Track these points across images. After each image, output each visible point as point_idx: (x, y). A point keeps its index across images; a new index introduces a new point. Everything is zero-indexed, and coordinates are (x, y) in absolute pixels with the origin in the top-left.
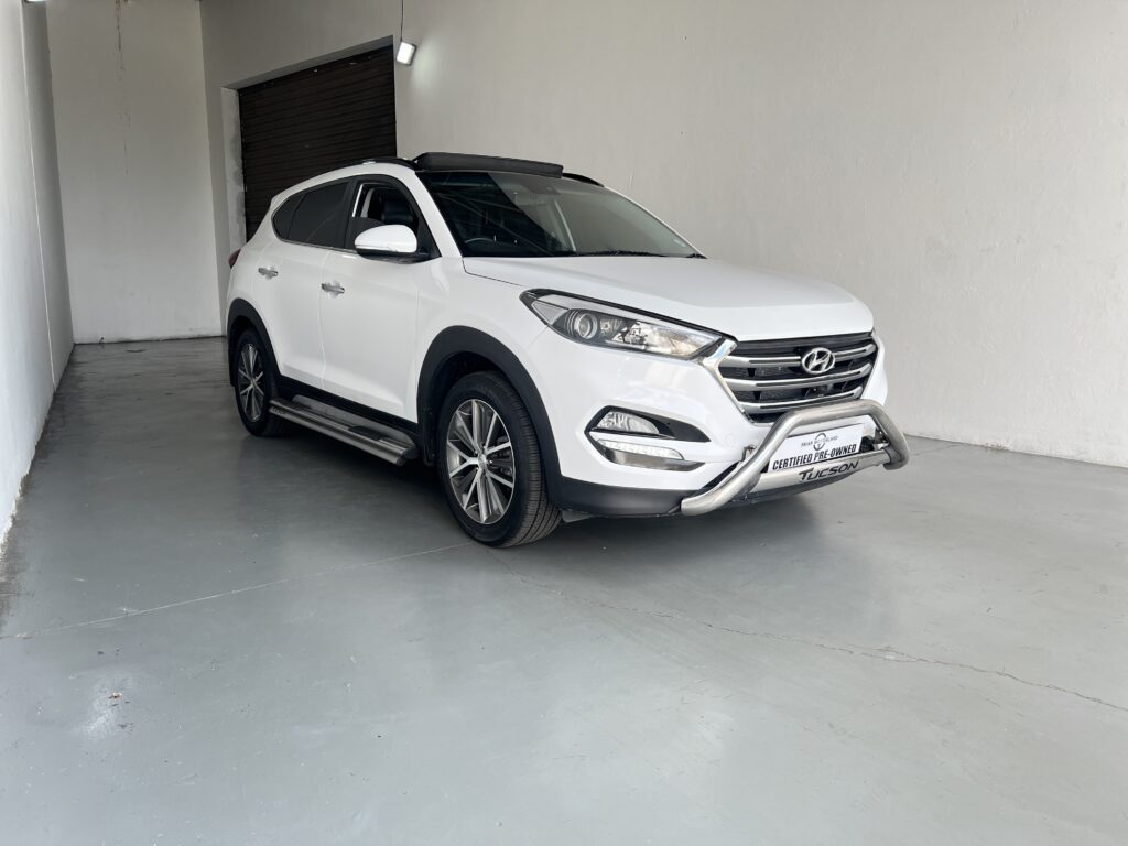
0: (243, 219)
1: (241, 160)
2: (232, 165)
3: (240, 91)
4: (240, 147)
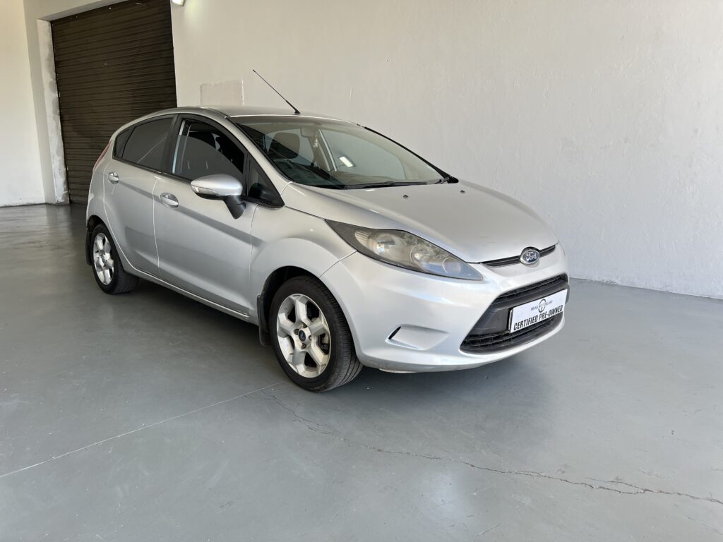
0: (59, 117)
1: (55, 74)
2: (48, 77)
3: (52, 22)
4: (53, 64)
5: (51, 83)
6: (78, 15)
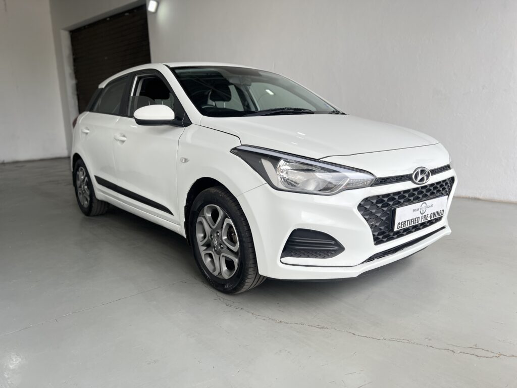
0: (76, 97)
1: (72, 68)
2: (68, 69)
3: (71, 32)
4: (72, 60)
5: (70, 74)
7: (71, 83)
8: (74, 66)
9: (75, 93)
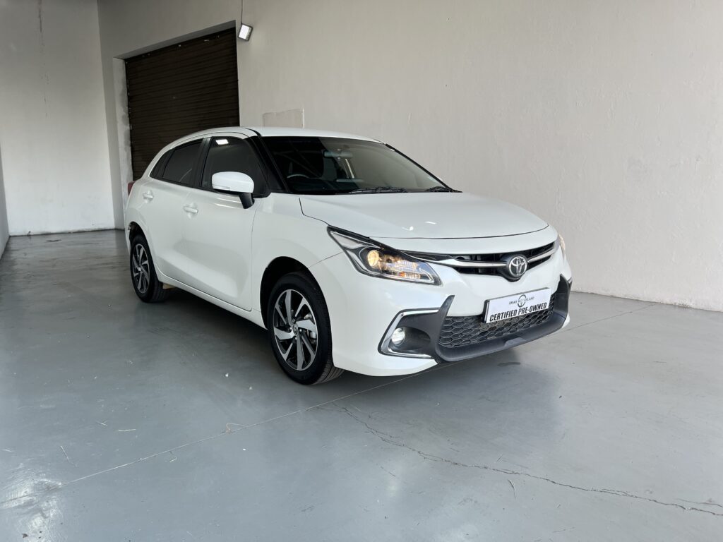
0: (129, 148)
1: (127, 108)
2: (121, 111)
3: (126, 60)
4: (126, 98)
5: (123, 117)
6: (150, 53)
7: (123, 129)
8: (129, 106)
9: (129, 142)
